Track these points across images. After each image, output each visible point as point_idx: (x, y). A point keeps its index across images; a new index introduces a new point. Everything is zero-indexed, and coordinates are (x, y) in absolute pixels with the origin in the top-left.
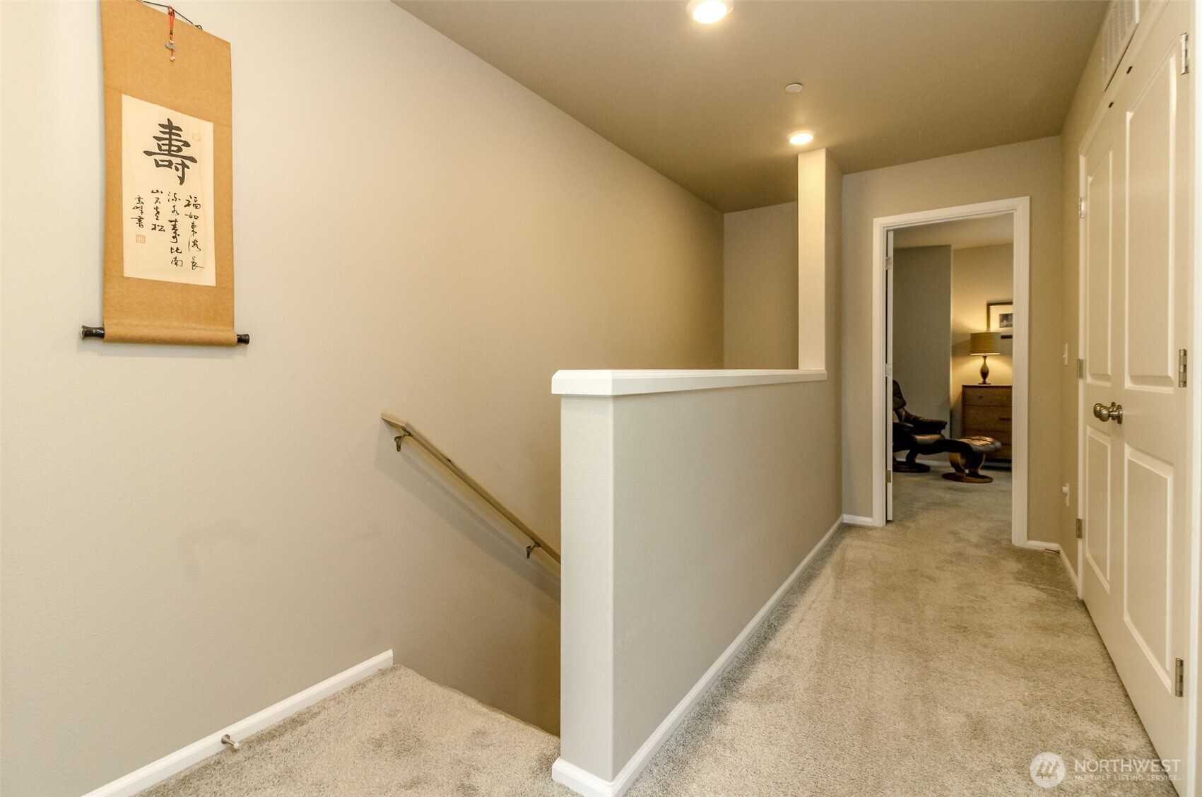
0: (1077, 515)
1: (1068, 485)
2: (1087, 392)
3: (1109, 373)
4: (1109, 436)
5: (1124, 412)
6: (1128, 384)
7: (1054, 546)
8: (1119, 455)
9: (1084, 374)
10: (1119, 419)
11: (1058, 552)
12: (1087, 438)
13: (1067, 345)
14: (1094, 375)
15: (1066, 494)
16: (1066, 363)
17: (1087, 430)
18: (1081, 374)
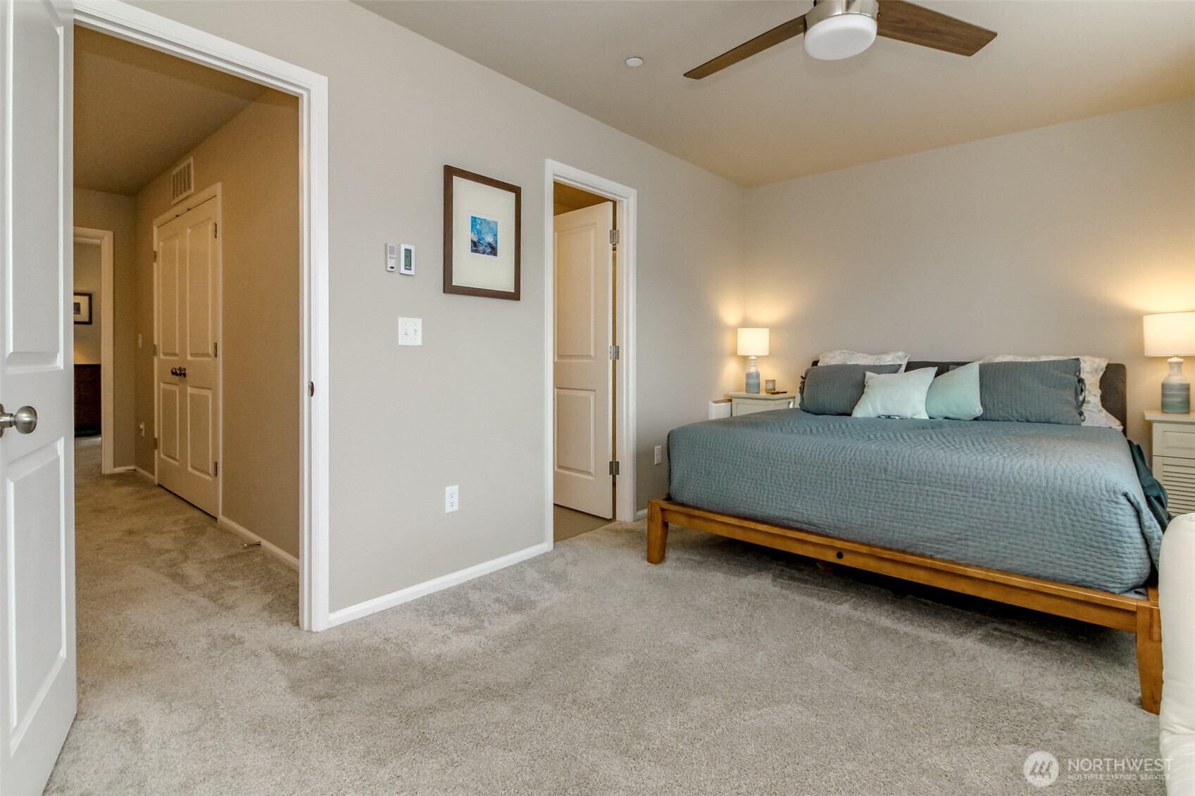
0: (154, 435)
1: (143, 424)
2: (160, 364)
3: (177, 352)
4: (177, 385)
5: (187, 372)
6: (189, 358)
7: (132, 467)
8: (183, 394)
9: (157, 353)
10: (185, 375)
11: (135, 470)
12: (161, 390)
13: (140, 336)
14: (165, 354)
15: (142, 430)
16: (140, 346)
17: (160, 386)
18: (155, 353)
